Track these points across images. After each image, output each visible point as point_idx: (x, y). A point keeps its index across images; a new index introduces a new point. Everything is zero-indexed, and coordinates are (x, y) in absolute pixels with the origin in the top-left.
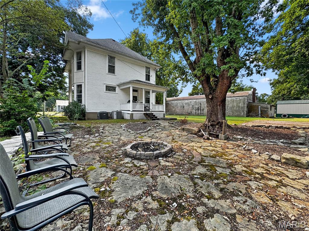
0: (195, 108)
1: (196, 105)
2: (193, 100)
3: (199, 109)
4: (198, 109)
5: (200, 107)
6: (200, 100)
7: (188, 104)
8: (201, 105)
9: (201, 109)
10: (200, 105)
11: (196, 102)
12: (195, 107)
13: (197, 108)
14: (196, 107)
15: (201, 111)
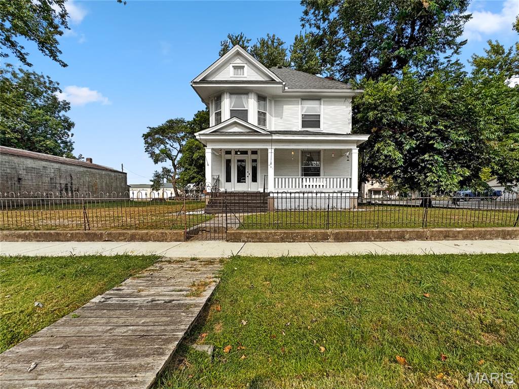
0: (58, 186)
1: (60, 177)
2: (52, 164)
3: (69, 189)
4: (66, 190)
5: (69, 185)
6: (69, 167)
7: (39, 173)
8: (72, 179)
9: (74, 189)
10: (69, 179)
11: (59, 169)
12: (58, 182)
13: (63, 186)
14: (61, 182)
15: (72, 193)
